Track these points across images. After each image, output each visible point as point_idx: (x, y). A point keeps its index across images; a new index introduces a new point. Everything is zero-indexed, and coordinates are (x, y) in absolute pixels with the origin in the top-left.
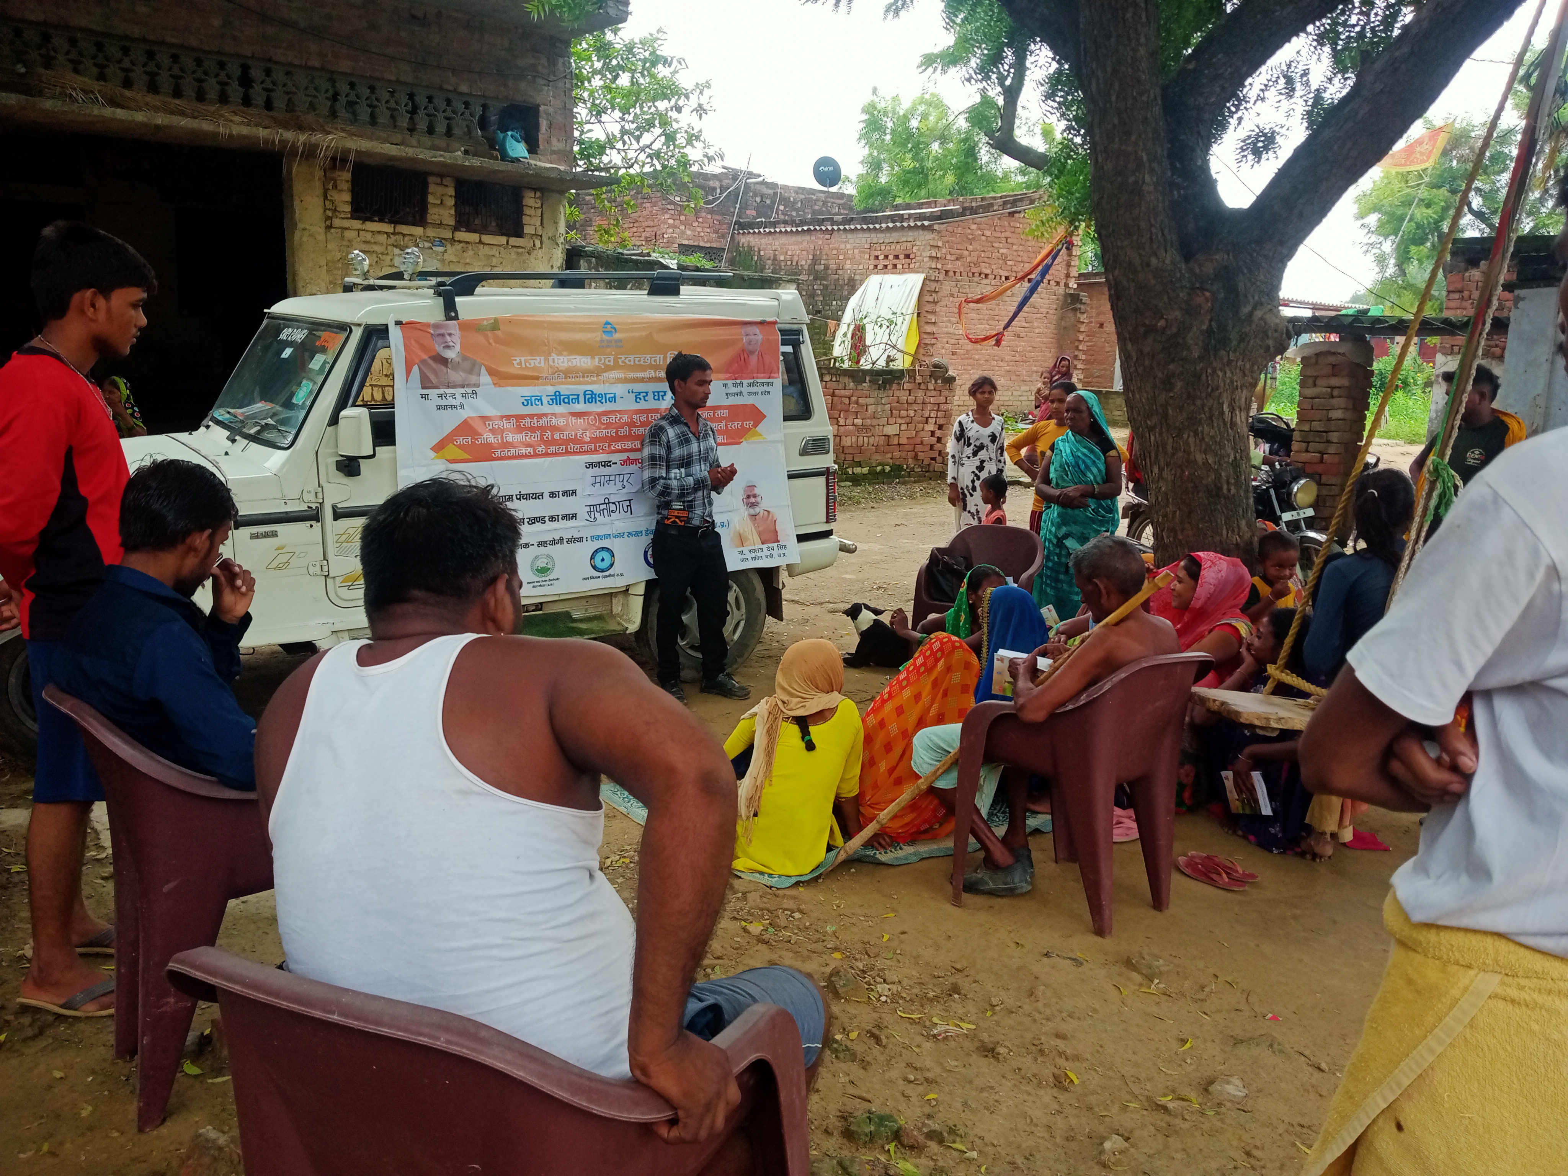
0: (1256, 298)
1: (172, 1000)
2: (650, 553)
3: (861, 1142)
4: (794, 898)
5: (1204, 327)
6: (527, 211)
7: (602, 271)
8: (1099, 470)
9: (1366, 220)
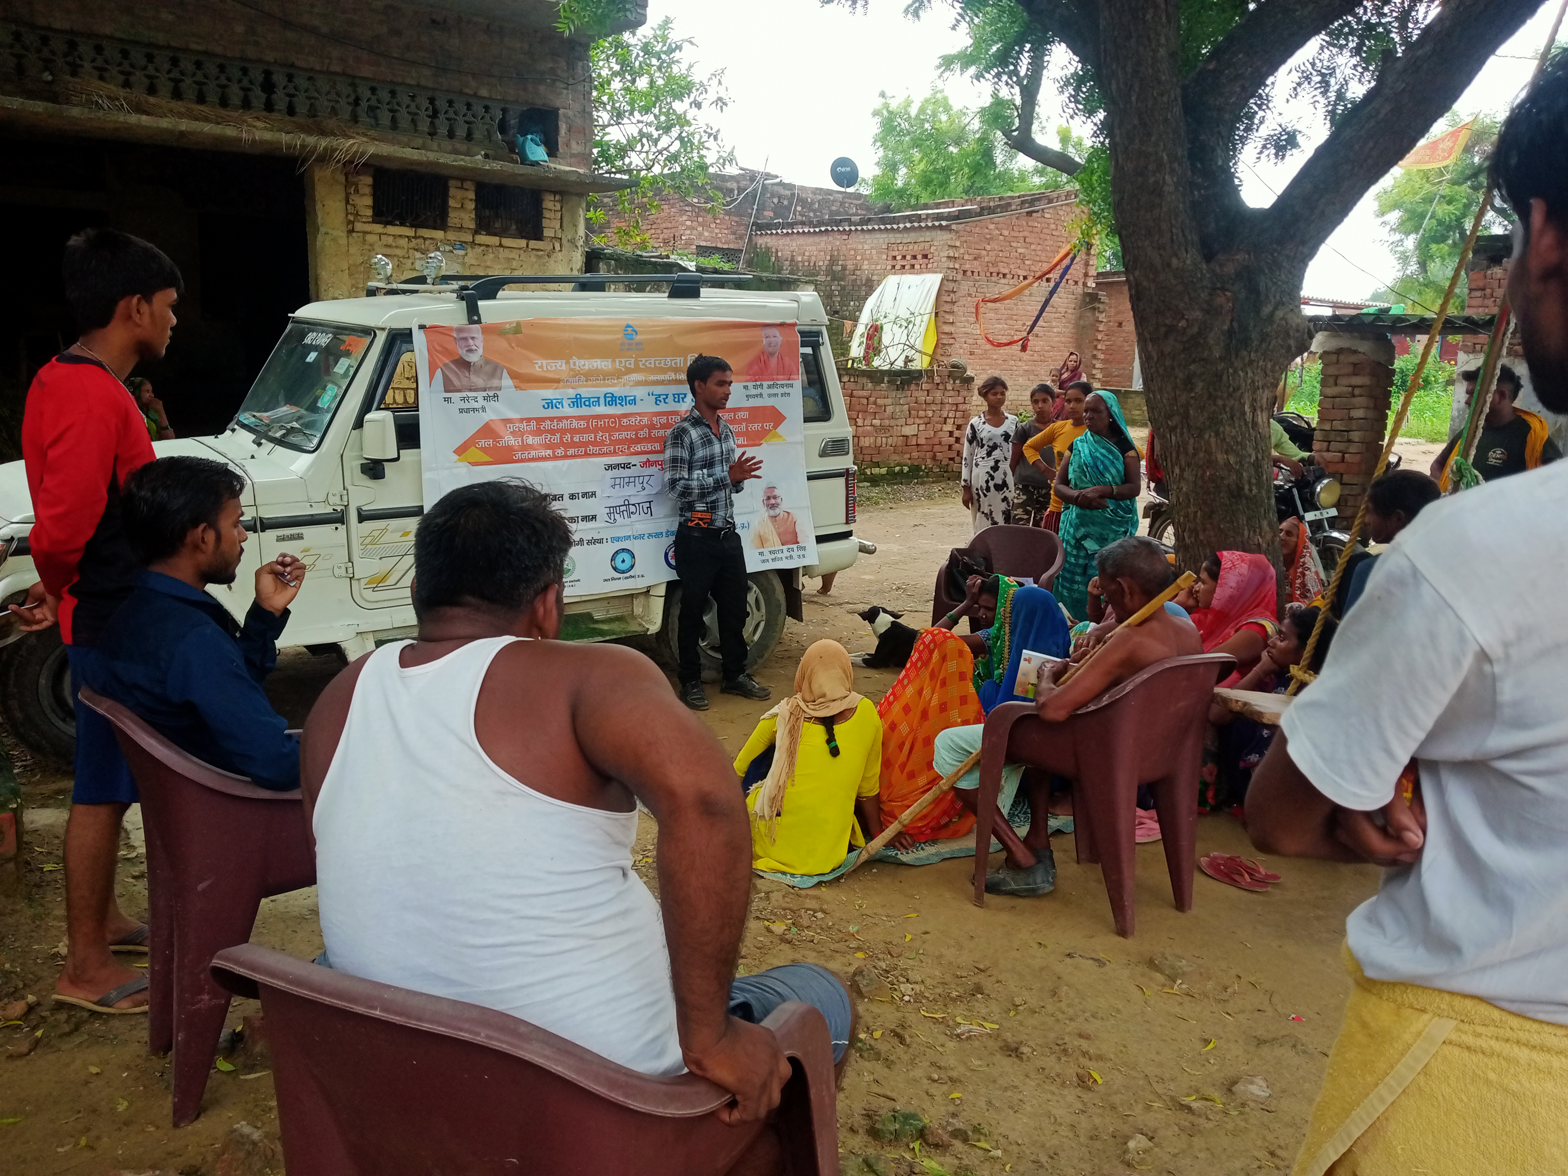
0: (1278, 297)
1: (206, 997)
2: (671, 554)
3: (886, 1140)
4: (817, 898)
5: (1226, 327)
6: (546, 214)
7: (622, 274)
8: (1118, 471)
9: (1387, 218)
